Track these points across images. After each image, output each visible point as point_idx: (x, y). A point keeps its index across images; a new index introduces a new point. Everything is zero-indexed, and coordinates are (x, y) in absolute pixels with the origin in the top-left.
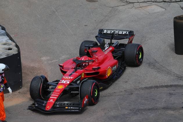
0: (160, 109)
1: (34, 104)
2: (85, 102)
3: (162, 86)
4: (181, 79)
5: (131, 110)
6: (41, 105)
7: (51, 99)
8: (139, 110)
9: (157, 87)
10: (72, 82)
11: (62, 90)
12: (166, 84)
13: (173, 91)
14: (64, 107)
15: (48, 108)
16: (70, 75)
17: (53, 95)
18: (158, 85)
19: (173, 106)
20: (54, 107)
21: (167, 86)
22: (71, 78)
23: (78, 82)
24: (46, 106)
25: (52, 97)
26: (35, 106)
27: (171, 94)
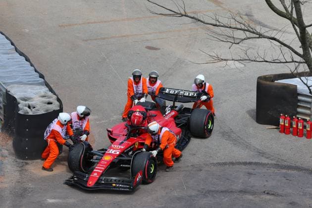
0: (236, 192)
1: (73, 178)
2: (138, 179)
3: (239, 163)
4: (263, 156)
5: (199, 191)
6: (81, 179)
7: (95, 172)
8: (209, 192)
9: (232, 164)
10: (123, 153)
11: (110, 163)
12: (244, 161)
13: (252, 171)
14: (111, 184)
15: (91, 183)
16: (121, 144)
17: (98, 168)
18: (234, 161)
19: (252, 189)
20: (98, 183)
21: (245, 164)
22: (122, 147)
23: (131, 153)
24: (87, 181)
25: (97, 171)
26: (74, 180)
27: (250, 174)
